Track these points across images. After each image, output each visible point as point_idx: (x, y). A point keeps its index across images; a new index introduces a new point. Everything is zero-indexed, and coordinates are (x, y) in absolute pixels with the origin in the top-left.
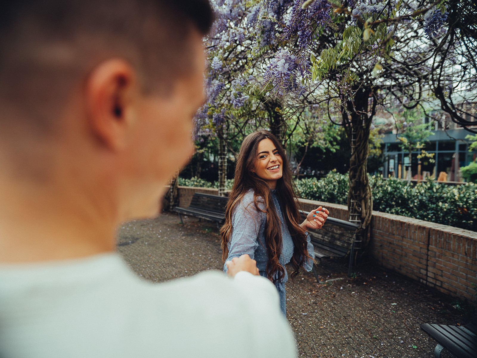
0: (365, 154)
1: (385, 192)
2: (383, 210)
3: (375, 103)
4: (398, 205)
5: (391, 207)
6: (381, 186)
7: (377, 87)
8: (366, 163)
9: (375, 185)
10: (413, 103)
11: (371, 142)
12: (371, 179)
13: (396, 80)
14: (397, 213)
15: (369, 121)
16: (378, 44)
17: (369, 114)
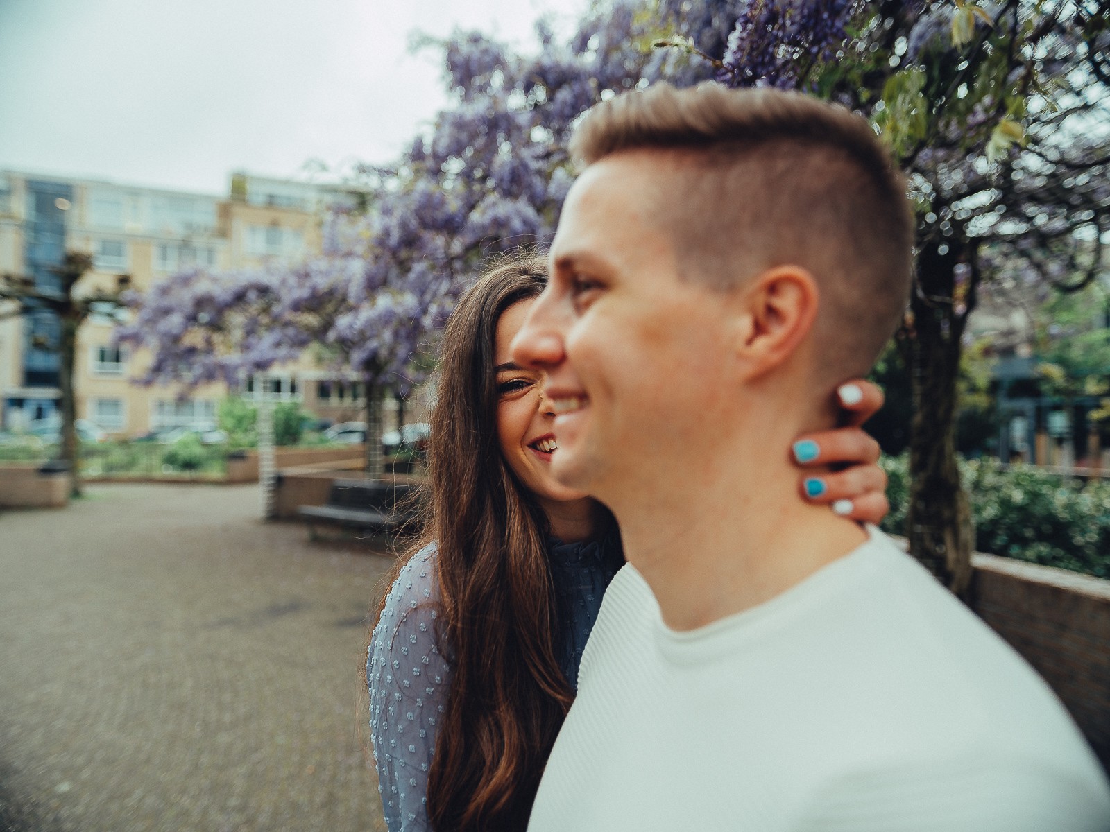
0: (950, 407)
1: (1006, 504)
2: (1002, 552)
3: (975, 278)
4: (1041, 537)
5: (1025, 543)
6: (996, 489)
7: (979, 240)
8: (953, 430)
9: (977, 486)
10: (1077, 277)
11: (964, 376)
12: (968, 470)
13: (1030, 220)
14: (1042, 561)
15: (959, 324)
16: (986, 110)
17: (960, 308)
